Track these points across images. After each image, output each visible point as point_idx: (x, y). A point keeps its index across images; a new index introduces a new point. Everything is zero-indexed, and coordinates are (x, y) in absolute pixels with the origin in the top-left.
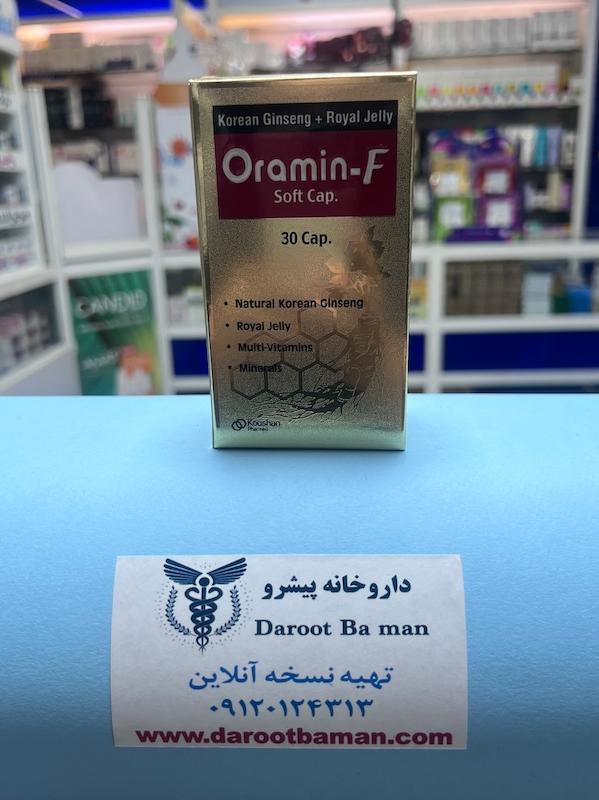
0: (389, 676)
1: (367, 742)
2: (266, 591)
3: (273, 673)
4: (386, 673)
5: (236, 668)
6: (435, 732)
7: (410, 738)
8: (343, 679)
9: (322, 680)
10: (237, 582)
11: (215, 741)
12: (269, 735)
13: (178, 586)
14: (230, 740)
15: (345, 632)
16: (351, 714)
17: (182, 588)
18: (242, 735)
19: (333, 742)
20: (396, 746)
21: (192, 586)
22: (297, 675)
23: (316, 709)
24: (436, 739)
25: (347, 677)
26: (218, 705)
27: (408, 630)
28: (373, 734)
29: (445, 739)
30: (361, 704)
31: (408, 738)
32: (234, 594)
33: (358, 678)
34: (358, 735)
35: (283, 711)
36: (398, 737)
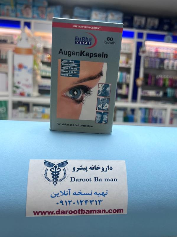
1: (100, 213)
3: (75, 192)
4: (106, 192)
6: (119, 209)
9: (89, 194)
11: (57, 214)
12: (73, 211)
13: (48, 168)
16: (96, 204)
18: (65, 212)
19: (91, 213)
20: (108, 214)
21: (52, 168)
22: (82, 193)
23: (87, 203)
25: (96, 193)
27: (112, 180)
28: (102, 210)
29: (121, 211)
30: (99, 201)
31: (112, 211)
32: (64, 170)
33: (99, 193)
34: (98, 210)
35: (77, 204)
36: (109, 211)
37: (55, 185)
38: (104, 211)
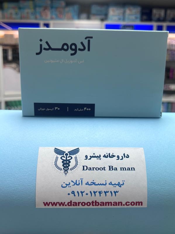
0: (123, 183)
1: (116, 205)
2: (86, 157)
3: (88, 182)
5: (76, 181)
6: (137, 201)
9: (103, 184)
12: (86, 203)
13: (58, 156)
14: (73, 205)
15: (110, 170)
16: (112, 196)
18: (77, 203)
21: (63, 156)
22: (95, 183)
23: (101, 194)
24: (138, 204)
25: (111, 184)
26: (70, 193)
27: (129, 169)
28: (119, 202)
30: (115, 192)
31: (129, 204)
32: (76, 158)
33: (114, 184)
35: (91, 195)
36: (126, 203)
37: (66, 174)
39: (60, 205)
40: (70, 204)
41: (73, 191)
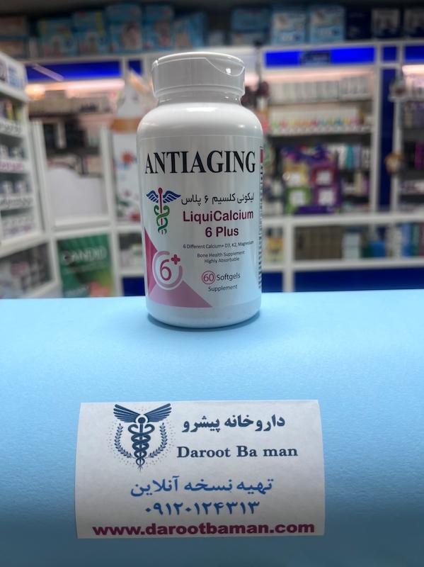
0: (270, 485)
1: (255, 532)
2: (185, 426)
3: (190, 483)
4: (269, 483)
5: (164, 481)
6: (303, 524)
7: (285, 529)
8: (238, 487)
9: (224, 488)
10: (164, 421)
11: (149, 533)
12: (187, 527)
13: (123, 424)
14: (159, 533)
15: (240, 455)
16: (244, 512)
17: (126, 425)
18: (168, 528)
19: (231, 532)
20: (275, 534)
21: (133, 423)
22: (206, 485)
23: (220, 509)
24: (303, 528)
25: (241, 486)
26: (151, 507)
27: (283, 453)
28: (260, 526)
29: (309, 528)
30: (252, 505)
31: (283, 529)
32: (163, 429)
33: (249, 486)
34: (249, 527)
35: (196, 511)
36: (277, 528)
37: (140, 466)
38: (263, 529)
39: (130, 533)
40: (151, 531)
41: (158, 504)
